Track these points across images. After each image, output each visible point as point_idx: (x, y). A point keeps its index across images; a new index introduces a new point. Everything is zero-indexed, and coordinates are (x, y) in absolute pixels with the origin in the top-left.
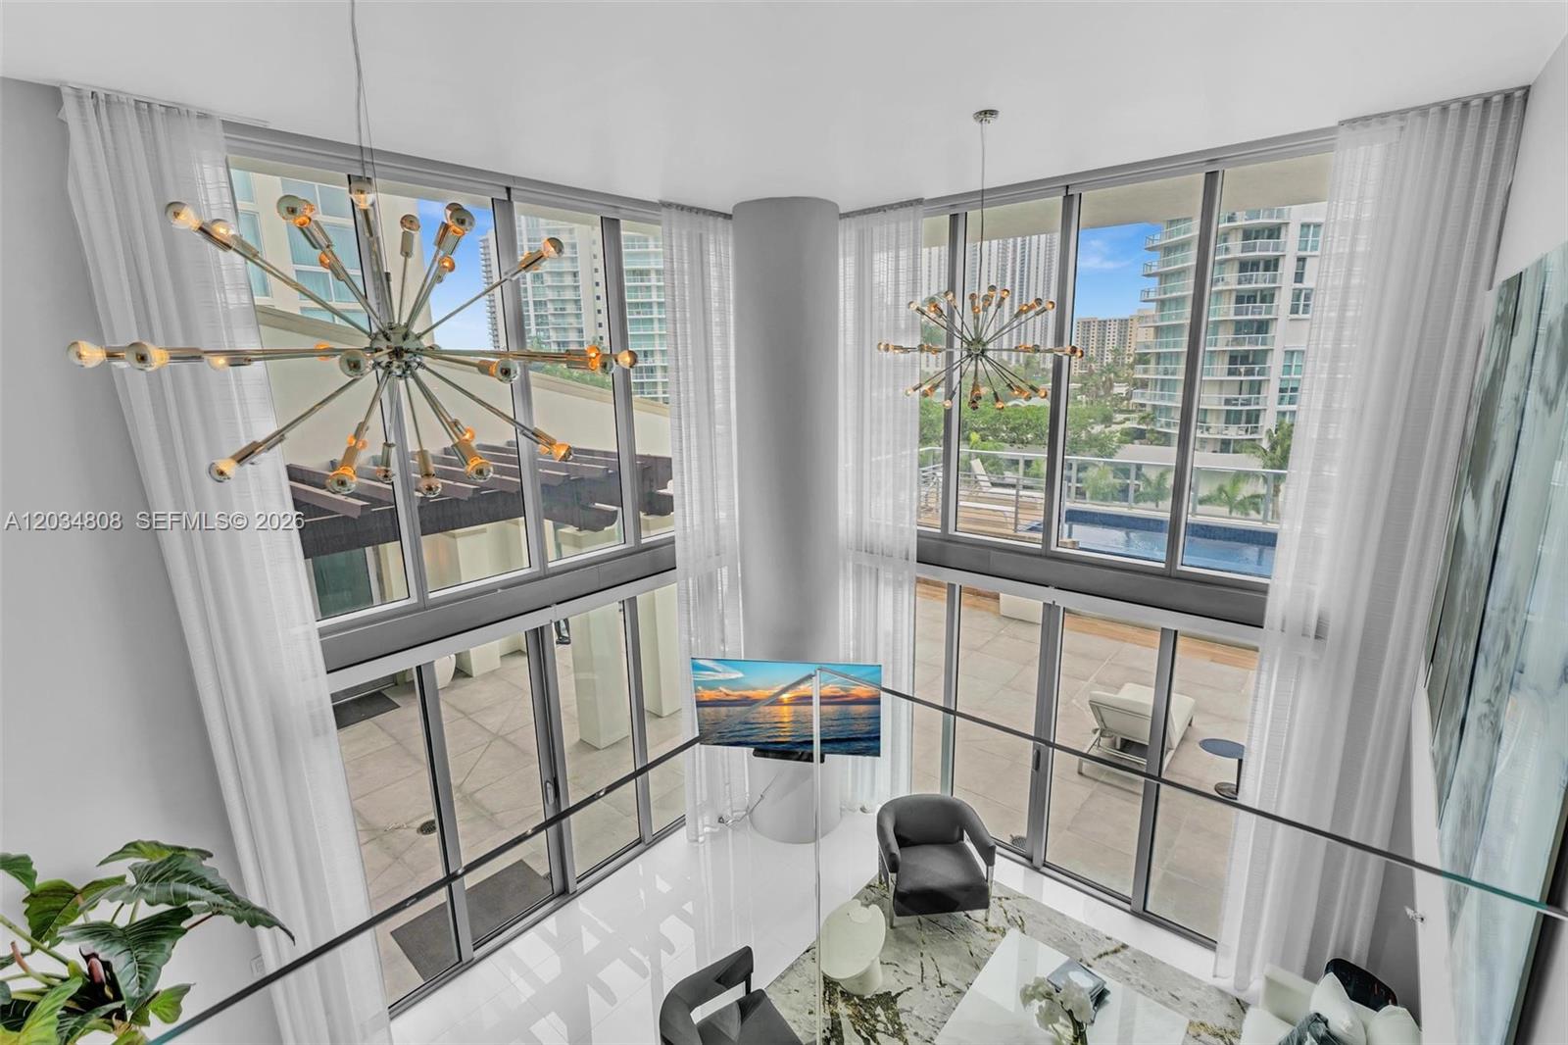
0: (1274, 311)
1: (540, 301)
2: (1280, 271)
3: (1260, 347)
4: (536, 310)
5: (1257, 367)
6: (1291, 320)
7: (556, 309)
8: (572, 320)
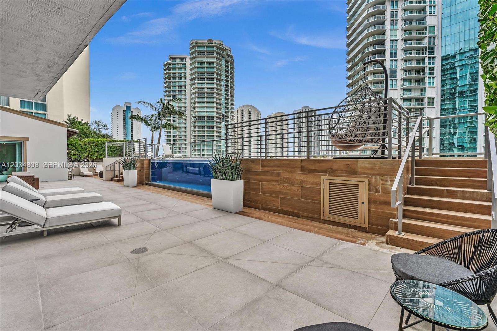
1: (175, 135)
4: (173, 138)
7: (179, 138)
8: (184, 141)
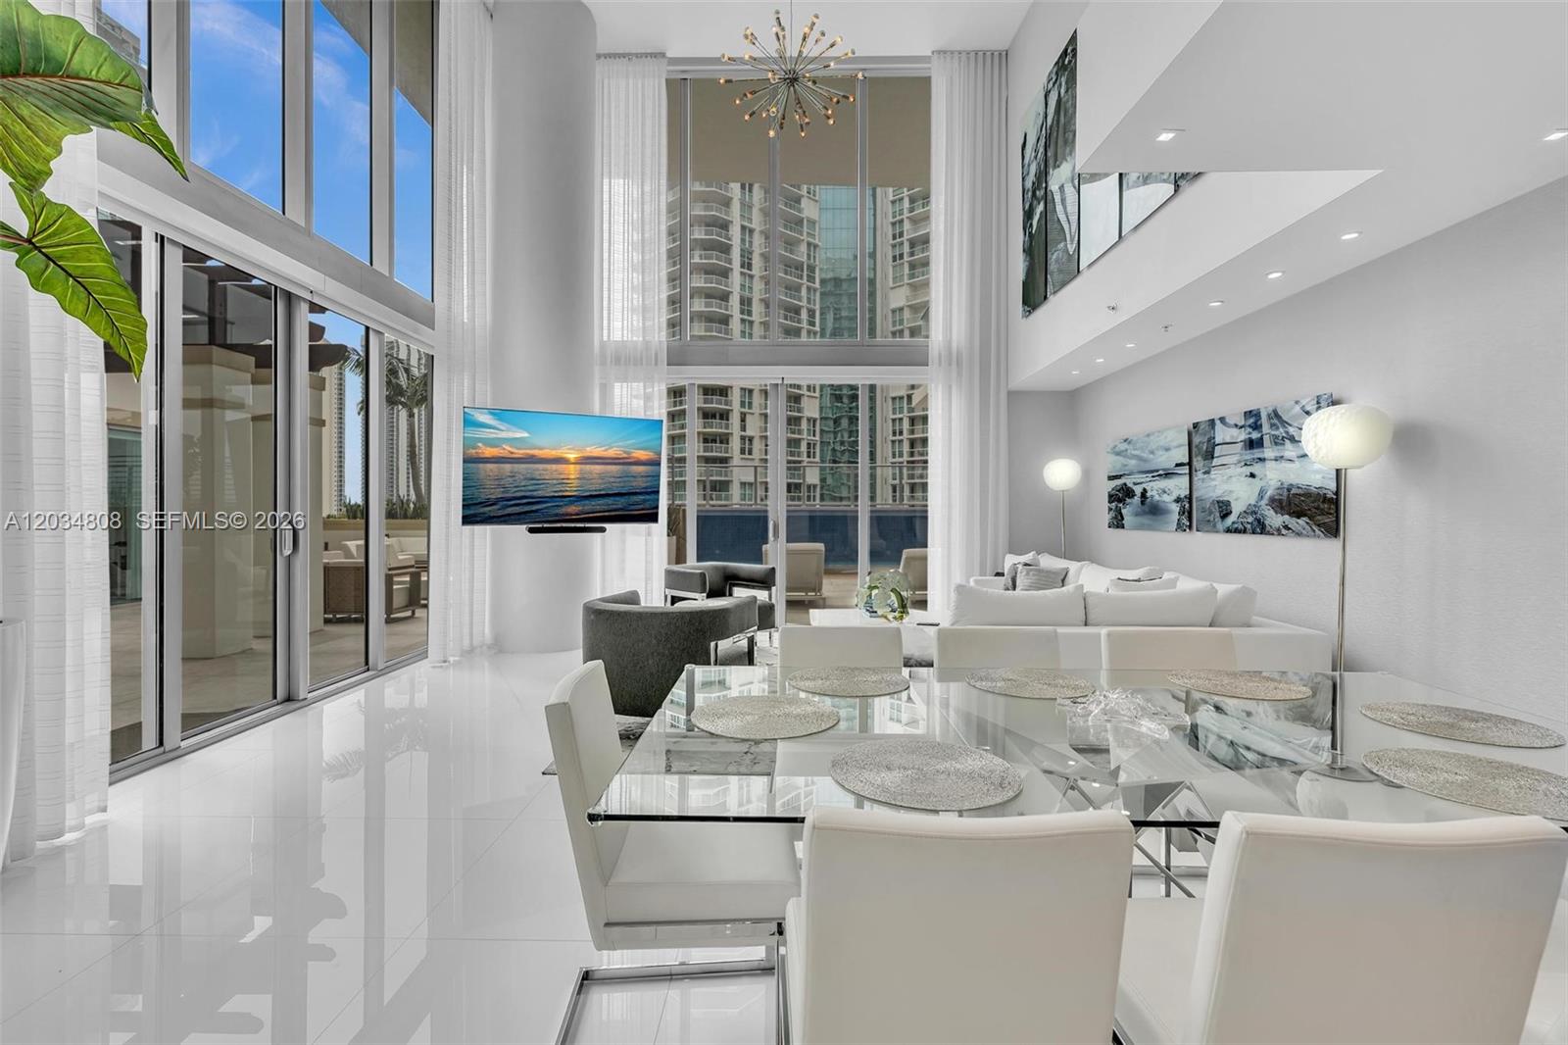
0: (730, 450)
2: (730, 422)
3: (723, 479)
5: (723, 494)
6: (742, 459)
